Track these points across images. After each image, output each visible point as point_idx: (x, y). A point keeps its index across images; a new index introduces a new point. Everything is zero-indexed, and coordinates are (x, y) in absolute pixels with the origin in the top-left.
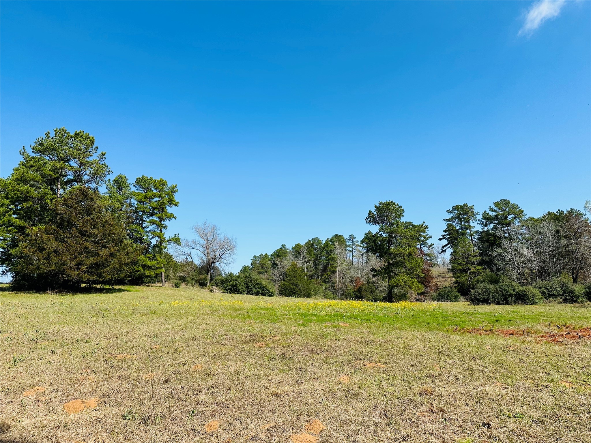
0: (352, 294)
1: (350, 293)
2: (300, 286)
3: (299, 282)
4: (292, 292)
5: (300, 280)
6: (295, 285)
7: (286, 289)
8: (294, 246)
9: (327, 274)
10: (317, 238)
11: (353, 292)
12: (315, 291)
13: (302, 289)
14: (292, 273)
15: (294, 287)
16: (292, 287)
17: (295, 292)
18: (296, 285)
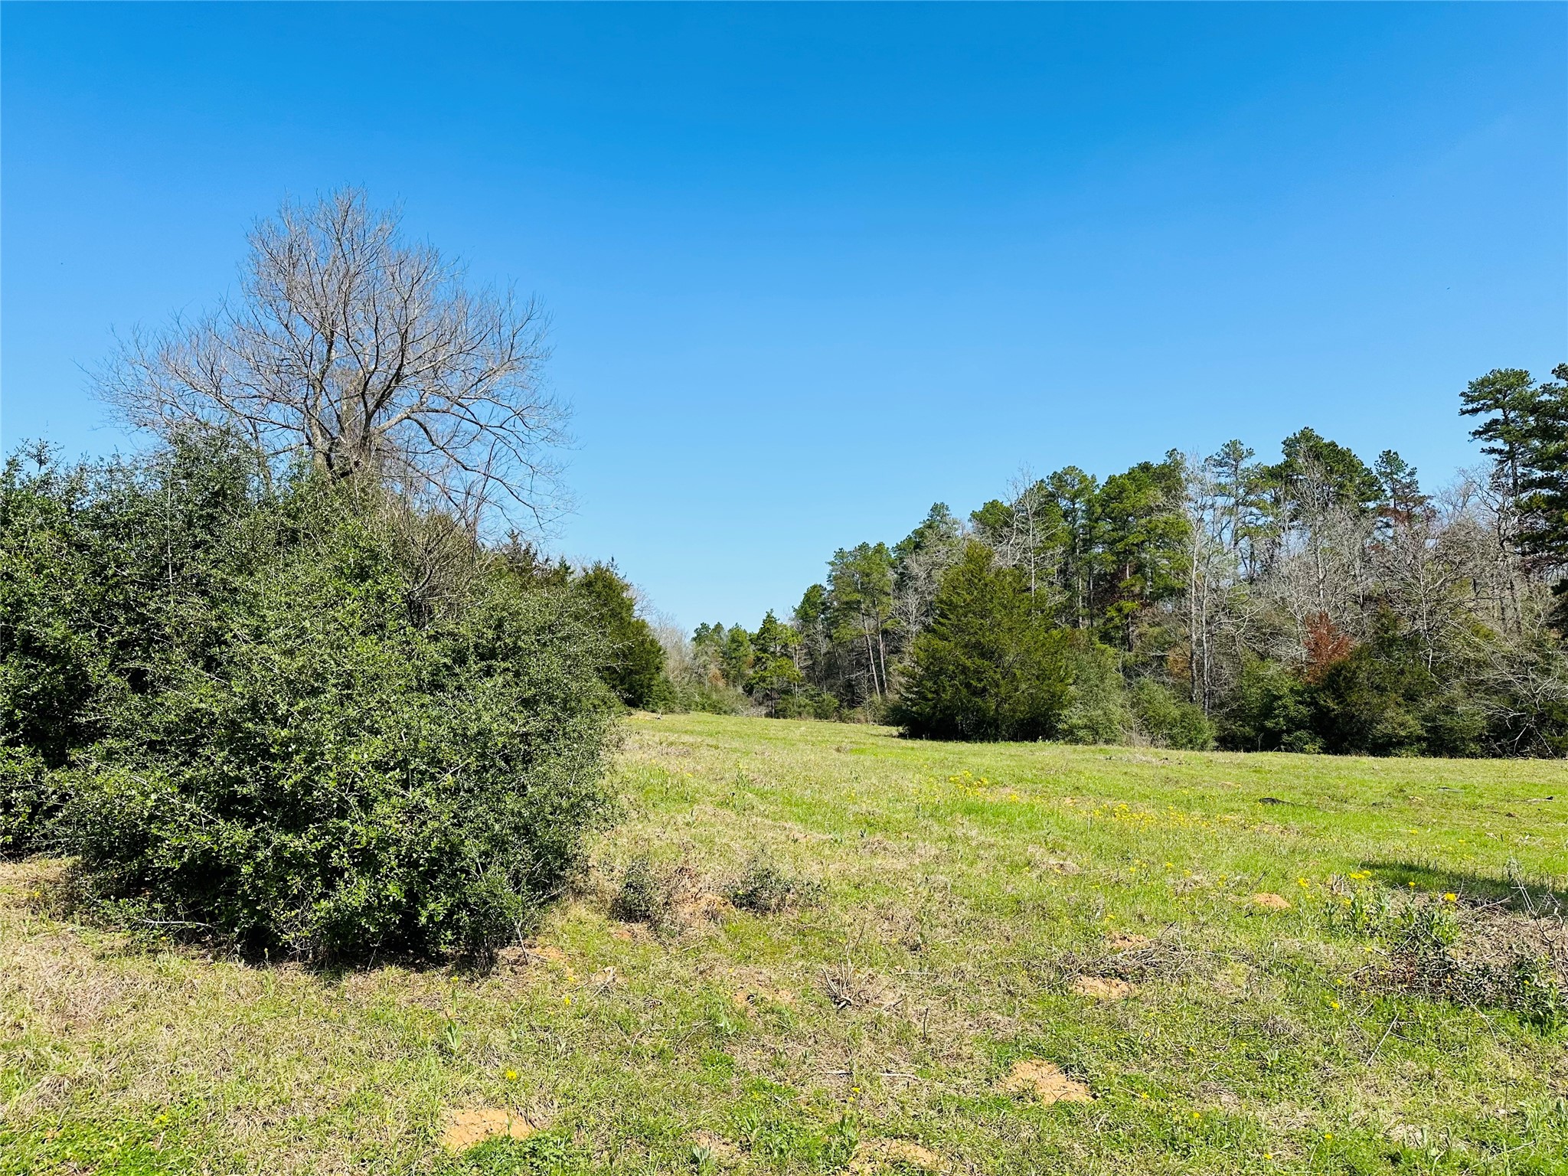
0: (1289, 701)
1: (1280, 698)
2: (1009, 658)
3: (1005, 639)
4: (968, 686)
5: (1010, 629)
6: (983, 656)
7: (941, 671)
8: (979, 508)
9: (1120, 610)
10: (1074, 468)
11: (1297, 693)
12: (1085, 681)
13: (1018, 673)
14: (969, 598)
15: (979, 662)
16: (968, 663)
17: (984, 690)
18: (986, 653)
